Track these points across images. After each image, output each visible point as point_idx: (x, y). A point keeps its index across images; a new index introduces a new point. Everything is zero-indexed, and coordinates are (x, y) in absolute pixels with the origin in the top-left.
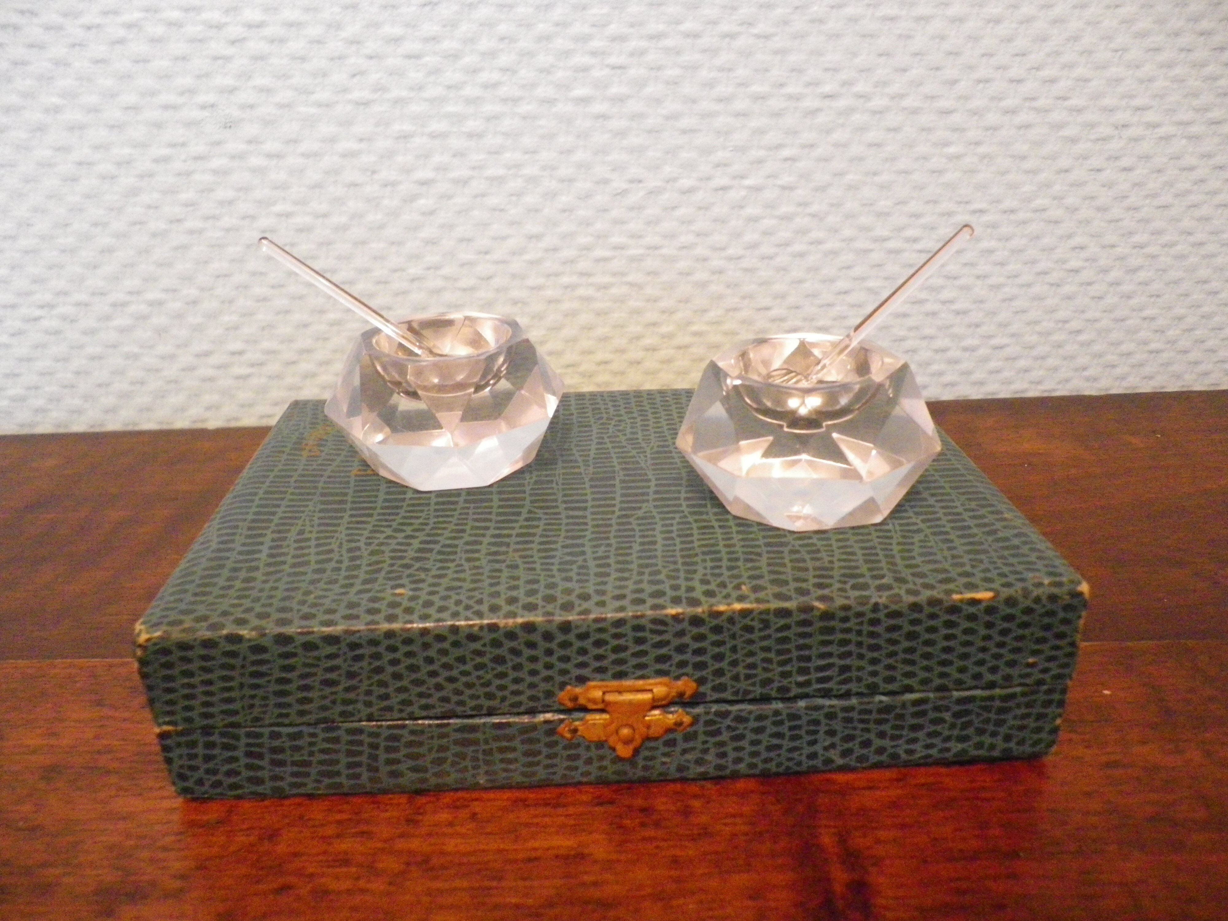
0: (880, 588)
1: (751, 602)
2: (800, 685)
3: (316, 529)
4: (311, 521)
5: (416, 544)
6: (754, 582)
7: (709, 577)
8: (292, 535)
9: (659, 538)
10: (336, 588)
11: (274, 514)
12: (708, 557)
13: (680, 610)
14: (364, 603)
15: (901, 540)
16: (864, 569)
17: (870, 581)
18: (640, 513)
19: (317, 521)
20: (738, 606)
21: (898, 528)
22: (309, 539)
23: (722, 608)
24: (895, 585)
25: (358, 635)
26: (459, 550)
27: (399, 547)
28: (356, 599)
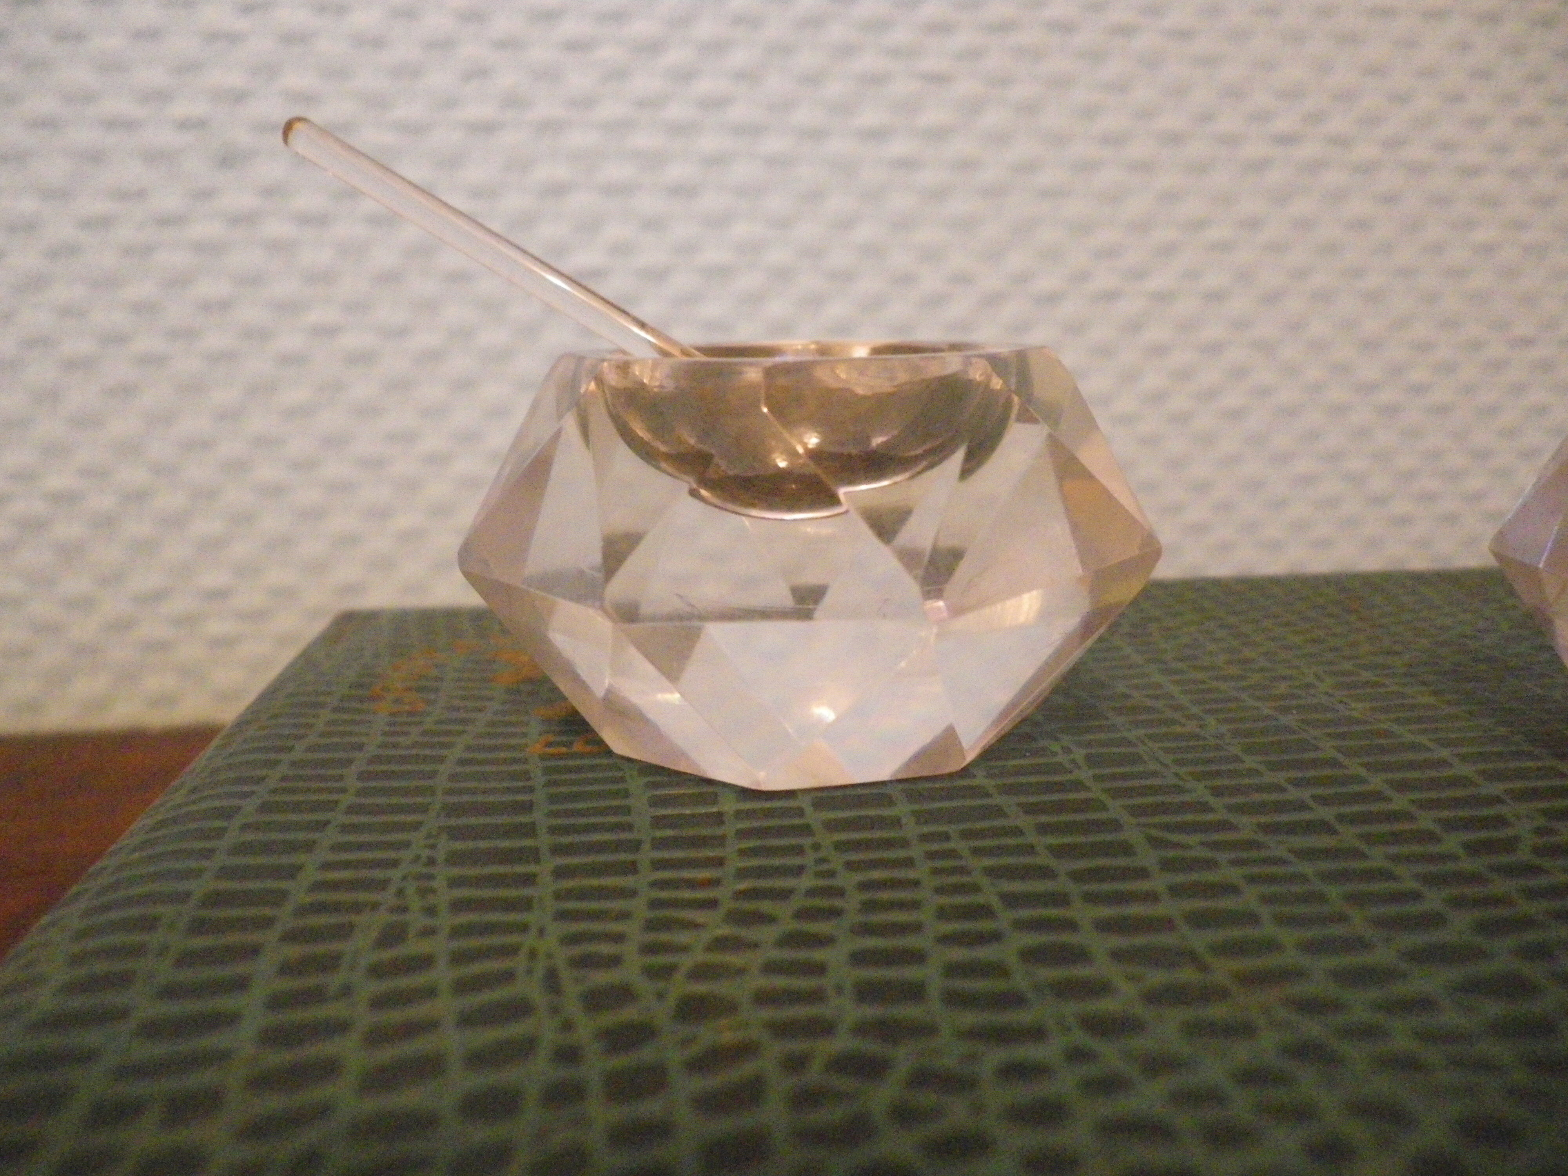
3: (446, 921)
4: (423, 892)
8: (360, 949)
11: (292, 872)
19: (444, 896)
22: (425, 962)
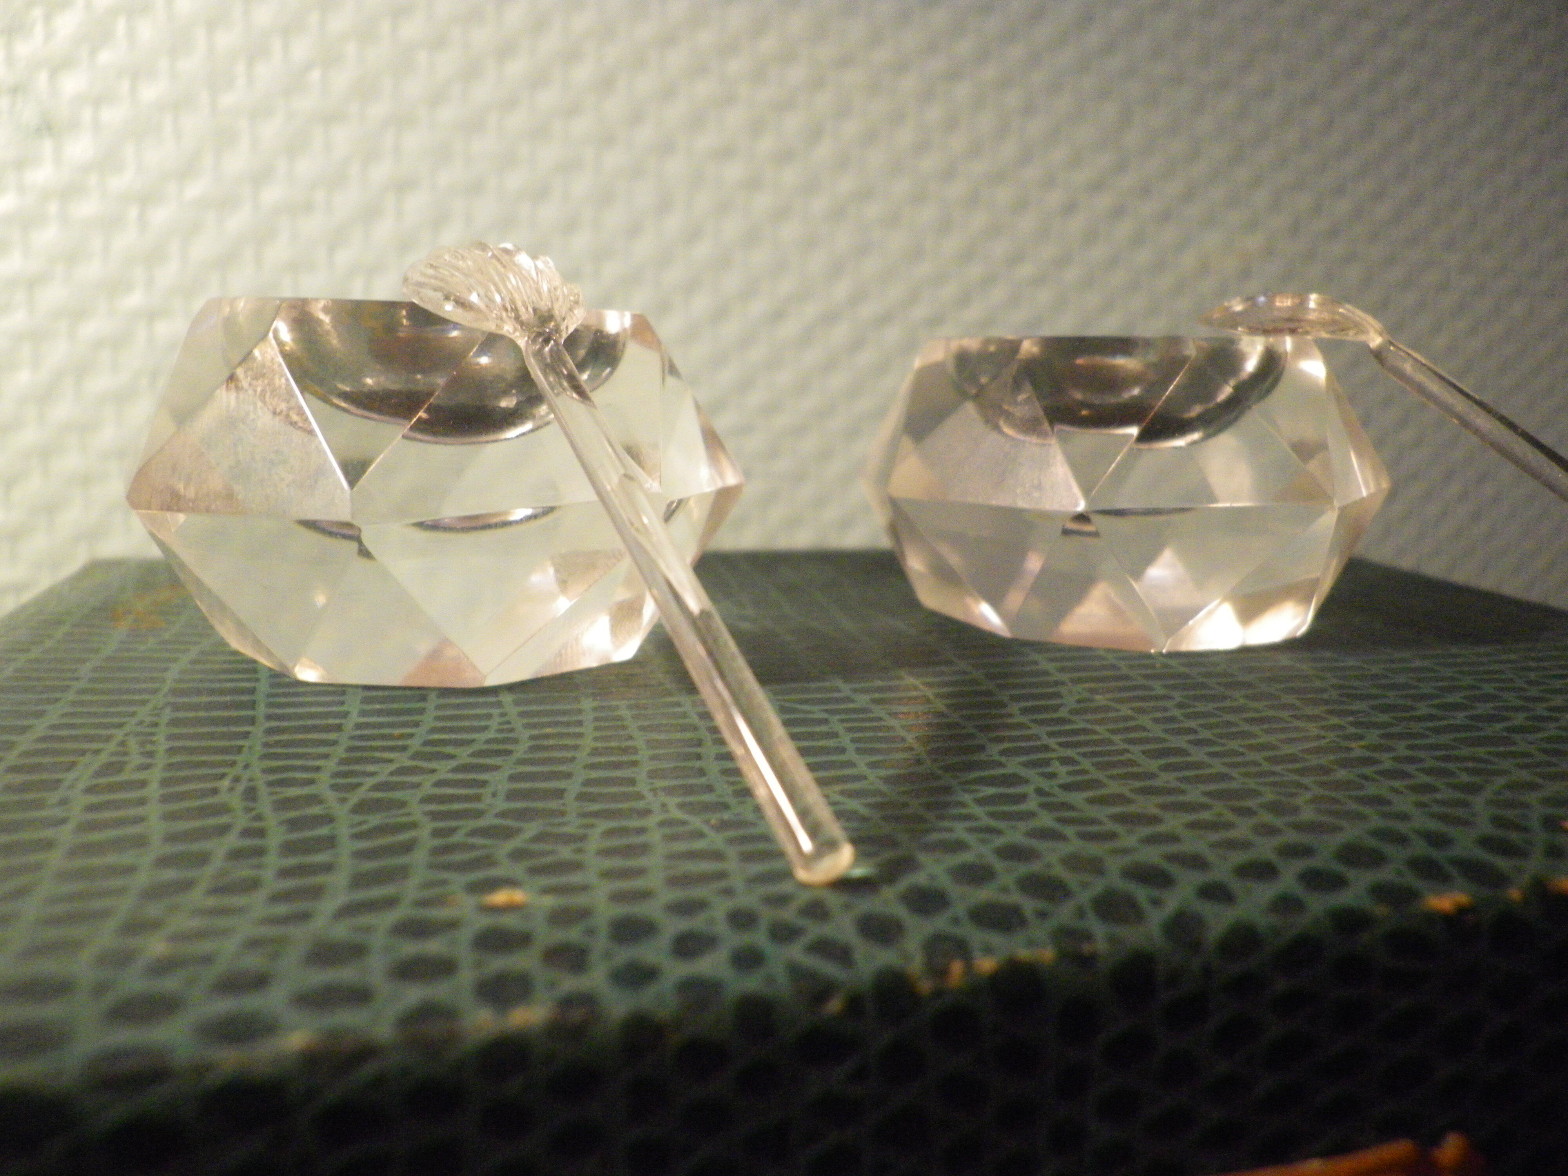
3: (162, 760)
4: (144, 743)
10: (256, 904)
11: (22, 730)
13: (1462, 897)
14: (378, 940)
19: (163, 745)
22: (138, 785)
25: (368, 1070)
27: (450, 791)
28: (341, 931)
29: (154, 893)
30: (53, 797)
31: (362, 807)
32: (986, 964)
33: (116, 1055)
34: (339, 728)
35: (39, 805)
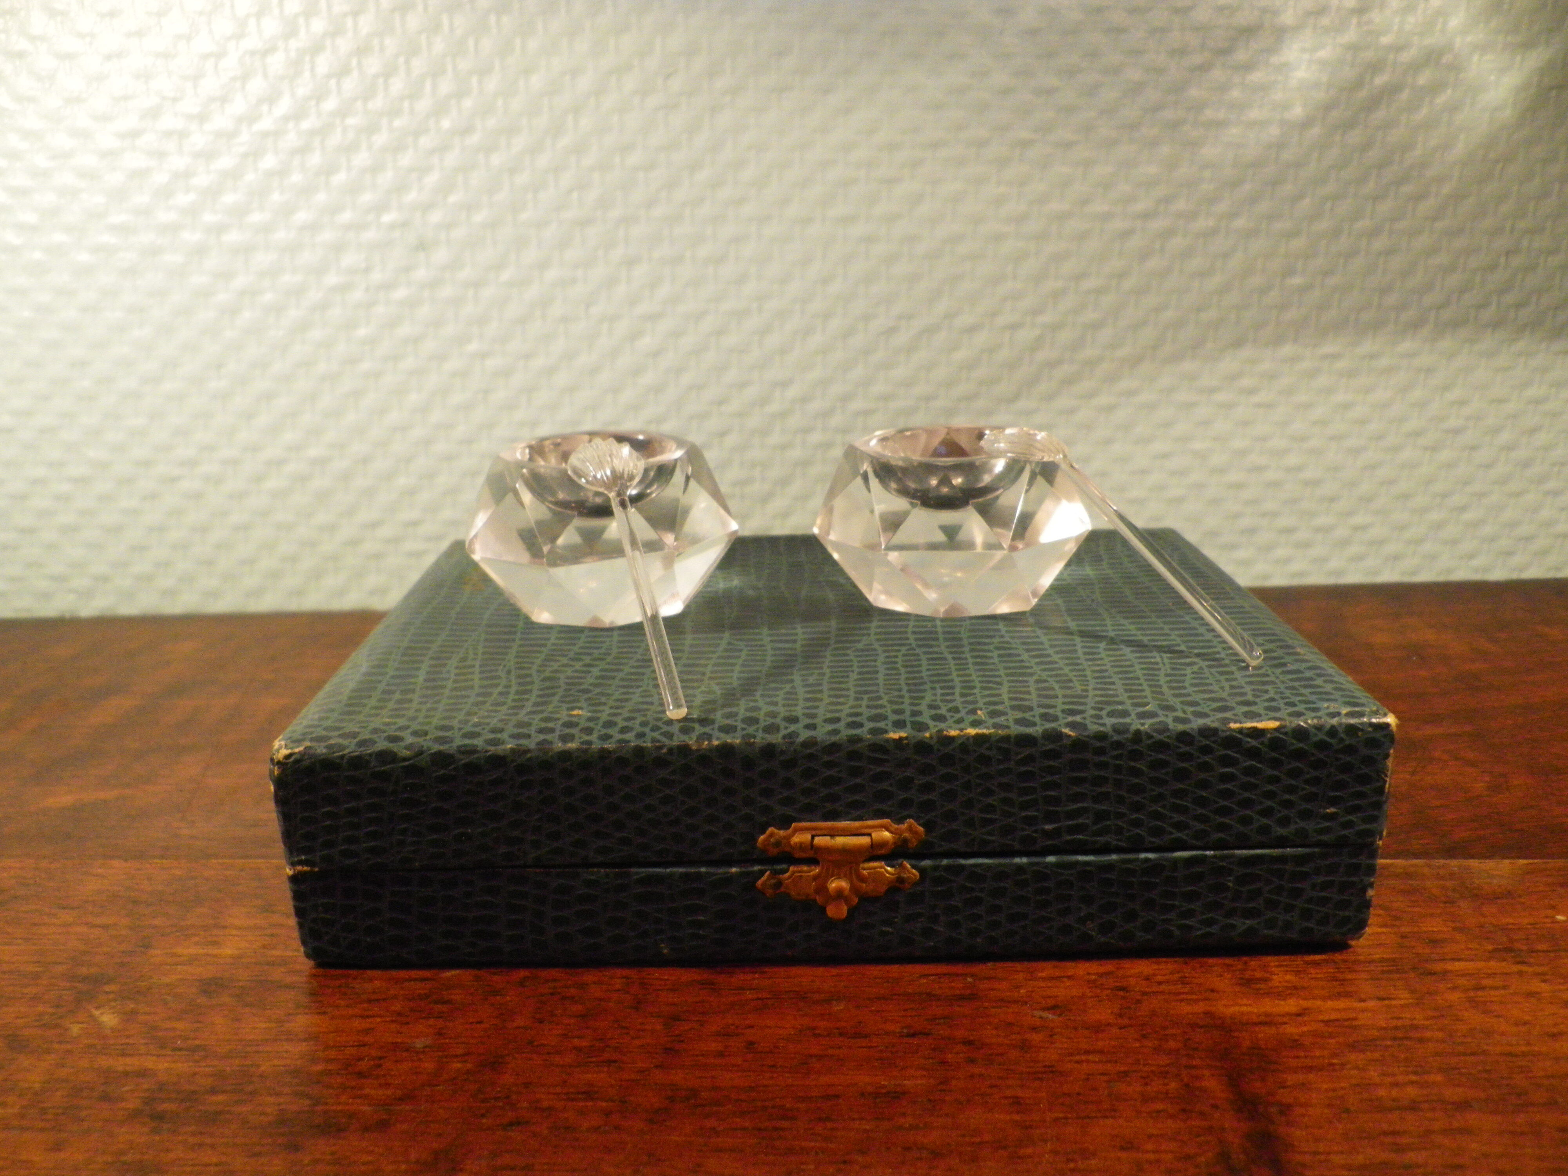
0: (1142, 716)
1: (988, 728)
2: (1047, 834)
4: (474, 649)
5: (596, 672)
6: (992, 708)
7: (938, 703)
8: (453, 663)
9: (882, 670)
10: (504, 709)
11: (432, 642)
12: (937, 686)
13: (903, 734)
14: (536, 722)
15: (1169, 671)
16: (1124, 697)
17: (1130, 708)
18: (860, 646)
19: (481, 650)
20: (972, 731)
21: (1166, 661)
22: (472, 666)
23: (953, 733)
24: (1160, 712)
25: (529, 756)
26: (645, 677)
27: (576, 674)
28: (526, 719)
29: (477, 704)
30: (444, 670)
31: (545, 679)
32: (716, 743)
33: (464, 746)
34: (545, 645)
35: (441, 673)
